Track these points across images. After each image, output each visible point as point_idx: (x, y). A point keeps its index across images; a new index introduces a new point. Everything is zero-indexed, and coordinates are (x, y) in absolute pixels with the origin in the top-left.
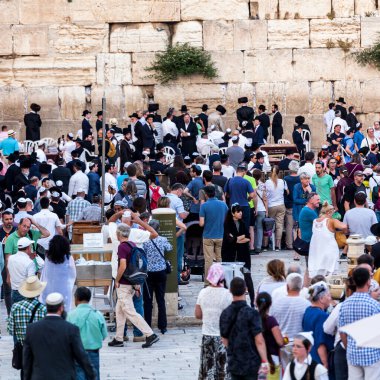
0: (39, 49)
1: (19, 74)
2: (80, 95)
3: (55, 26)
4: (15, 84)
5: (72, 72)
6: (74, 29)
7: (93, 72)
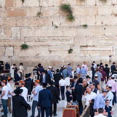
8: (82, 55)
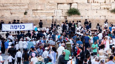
0: (42, 8)
1: (38, 14)
2: (51, 18)
3: (46, 4)
5: (49, 13)
6: (50, 4)
7: (54, 13)
8: (34, 16)
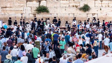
0: (11, 6)
1: (7, 11)
2: (20, 16)
3: (15, 1)
4: (6, 13)
5: (18, 11)
6: (19, 2)
7: (23, 11)
8: (3, 13)
